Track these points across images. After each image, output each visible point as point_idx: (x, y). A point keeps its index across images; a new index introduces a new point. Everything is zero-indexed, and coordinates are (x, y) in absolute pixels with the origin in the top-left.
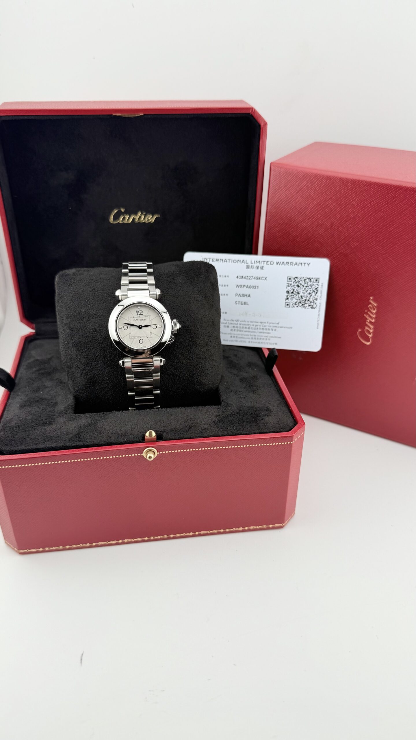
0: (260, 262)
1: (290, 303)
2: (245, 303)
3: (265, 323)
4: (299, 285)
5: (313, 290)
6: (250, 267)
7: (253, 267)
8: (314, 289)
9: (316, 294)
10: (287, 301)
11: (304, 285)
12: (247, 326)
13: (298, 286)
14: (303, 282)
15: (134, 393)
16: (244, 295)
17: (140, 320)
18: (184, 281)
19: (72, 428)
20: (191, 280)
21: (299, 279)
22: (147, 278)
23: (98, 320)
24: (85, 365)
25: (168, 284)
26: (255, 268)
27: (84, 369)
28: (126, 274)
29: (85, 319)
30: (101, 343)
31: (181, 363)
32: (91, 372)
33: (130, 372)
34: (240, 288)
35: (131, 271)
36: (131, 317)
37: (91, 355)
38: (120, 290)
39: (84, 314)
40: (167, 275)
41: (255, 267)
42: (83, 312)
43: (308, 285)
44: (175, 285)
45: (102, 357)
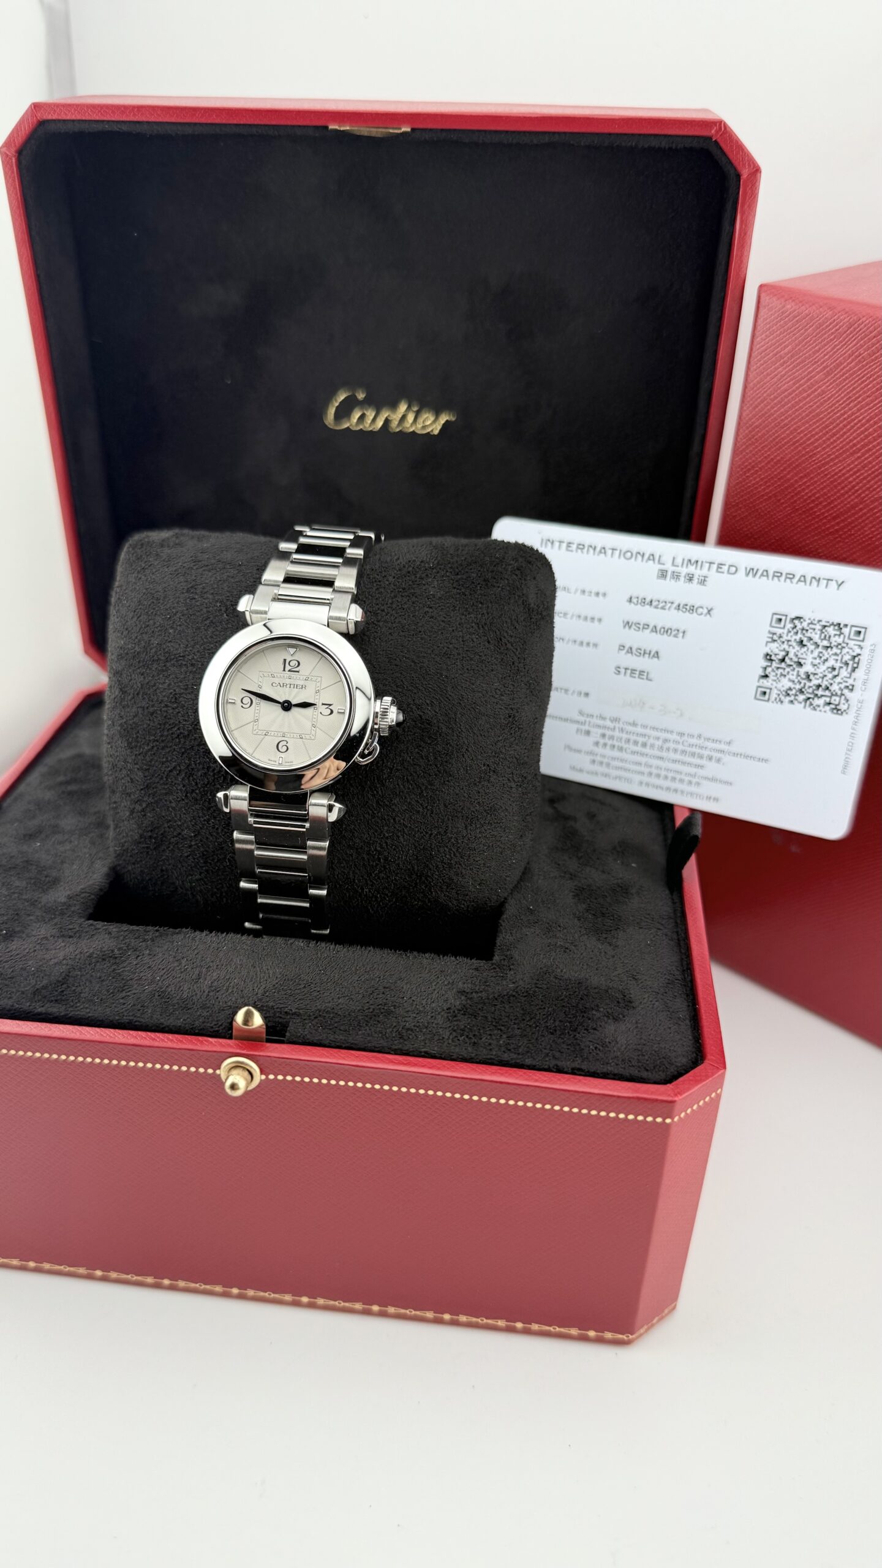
0: (699, 563)
1: (771, 689)
2: (641, 672)
3: (692, 736)
4: (805, 640)
5: (844, 661)
6: (669, 574)
7: (676, 576)
8: (847, 658)
9: (850, 674)
10: (765, 683)
11: (819, 642)
12: (641, 740)
13: (801, 643)
14: (819, 632)
15: (255, 886)
16: (642, 652)
17: (288, 686)
18: (442, 592)
19: (56, 961)
20: (463, 590)
21: (805, 625)
22: (336, 573)
24: (142, 789)
25: (395, 596)
26: (682, 579)
27: (138, 800)
28: (285, 556)
29: (155, 666)
30: (185, 737)
31: (394, 819)
32: (154, 810)
33: (247, 829)
34: (635, 629)
35: (304, 549)
36: (266, 674)
37: (157, 764)
38: (252, 596)
39: (156, 652)
40: (400, 570)
41: (683, 575)
42: (155, 645)
43: (831, 643)
44: (414, 599)
45: (183, 775)
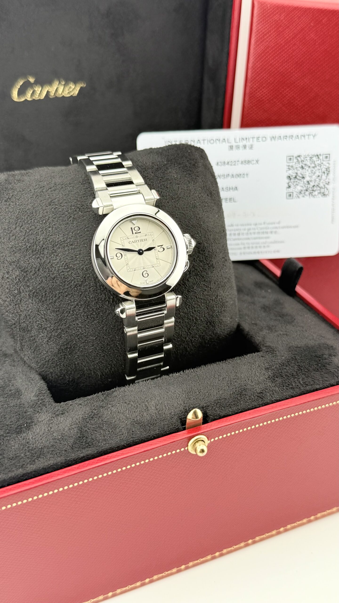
0: (248, 139)
1: (293, 193)
2: (230, 199)
3: (261, 224)
4: (304, 166)
5: (323, 172)
6: (234, 147)
7: (238, 147)
8: (324, 170)
9: (327, 177)
10: (290, 190)
11: (310, 165)
12: (236, 232)
13: (302, 168)
14: (309, 161)
15: (137, 354)
16: (229, 189)
17: (138, 241)
18: (179, 175)
19: (67, 428)
20: (188, 172)
21: (302, 159)
22: (129, 176)
23: (69, 250)
24: (55, 323)
26: (241, 148)
27: (54, 330)
28: (95, 173)
29: (46, 251)
30: (80, 286)
32: (66, 332)
33: (133, 324)
34: (222, 178)
35: (101, 167)
36: (124, 238)
37: (64, 306)
38: (96, 199)
39: (44, 243)
41: (241, 146)
42: (41, 240)
43: (315, 165)
